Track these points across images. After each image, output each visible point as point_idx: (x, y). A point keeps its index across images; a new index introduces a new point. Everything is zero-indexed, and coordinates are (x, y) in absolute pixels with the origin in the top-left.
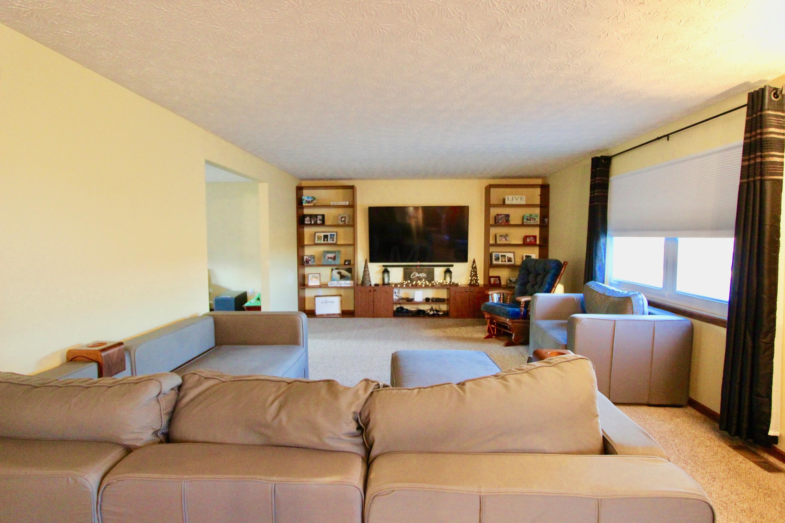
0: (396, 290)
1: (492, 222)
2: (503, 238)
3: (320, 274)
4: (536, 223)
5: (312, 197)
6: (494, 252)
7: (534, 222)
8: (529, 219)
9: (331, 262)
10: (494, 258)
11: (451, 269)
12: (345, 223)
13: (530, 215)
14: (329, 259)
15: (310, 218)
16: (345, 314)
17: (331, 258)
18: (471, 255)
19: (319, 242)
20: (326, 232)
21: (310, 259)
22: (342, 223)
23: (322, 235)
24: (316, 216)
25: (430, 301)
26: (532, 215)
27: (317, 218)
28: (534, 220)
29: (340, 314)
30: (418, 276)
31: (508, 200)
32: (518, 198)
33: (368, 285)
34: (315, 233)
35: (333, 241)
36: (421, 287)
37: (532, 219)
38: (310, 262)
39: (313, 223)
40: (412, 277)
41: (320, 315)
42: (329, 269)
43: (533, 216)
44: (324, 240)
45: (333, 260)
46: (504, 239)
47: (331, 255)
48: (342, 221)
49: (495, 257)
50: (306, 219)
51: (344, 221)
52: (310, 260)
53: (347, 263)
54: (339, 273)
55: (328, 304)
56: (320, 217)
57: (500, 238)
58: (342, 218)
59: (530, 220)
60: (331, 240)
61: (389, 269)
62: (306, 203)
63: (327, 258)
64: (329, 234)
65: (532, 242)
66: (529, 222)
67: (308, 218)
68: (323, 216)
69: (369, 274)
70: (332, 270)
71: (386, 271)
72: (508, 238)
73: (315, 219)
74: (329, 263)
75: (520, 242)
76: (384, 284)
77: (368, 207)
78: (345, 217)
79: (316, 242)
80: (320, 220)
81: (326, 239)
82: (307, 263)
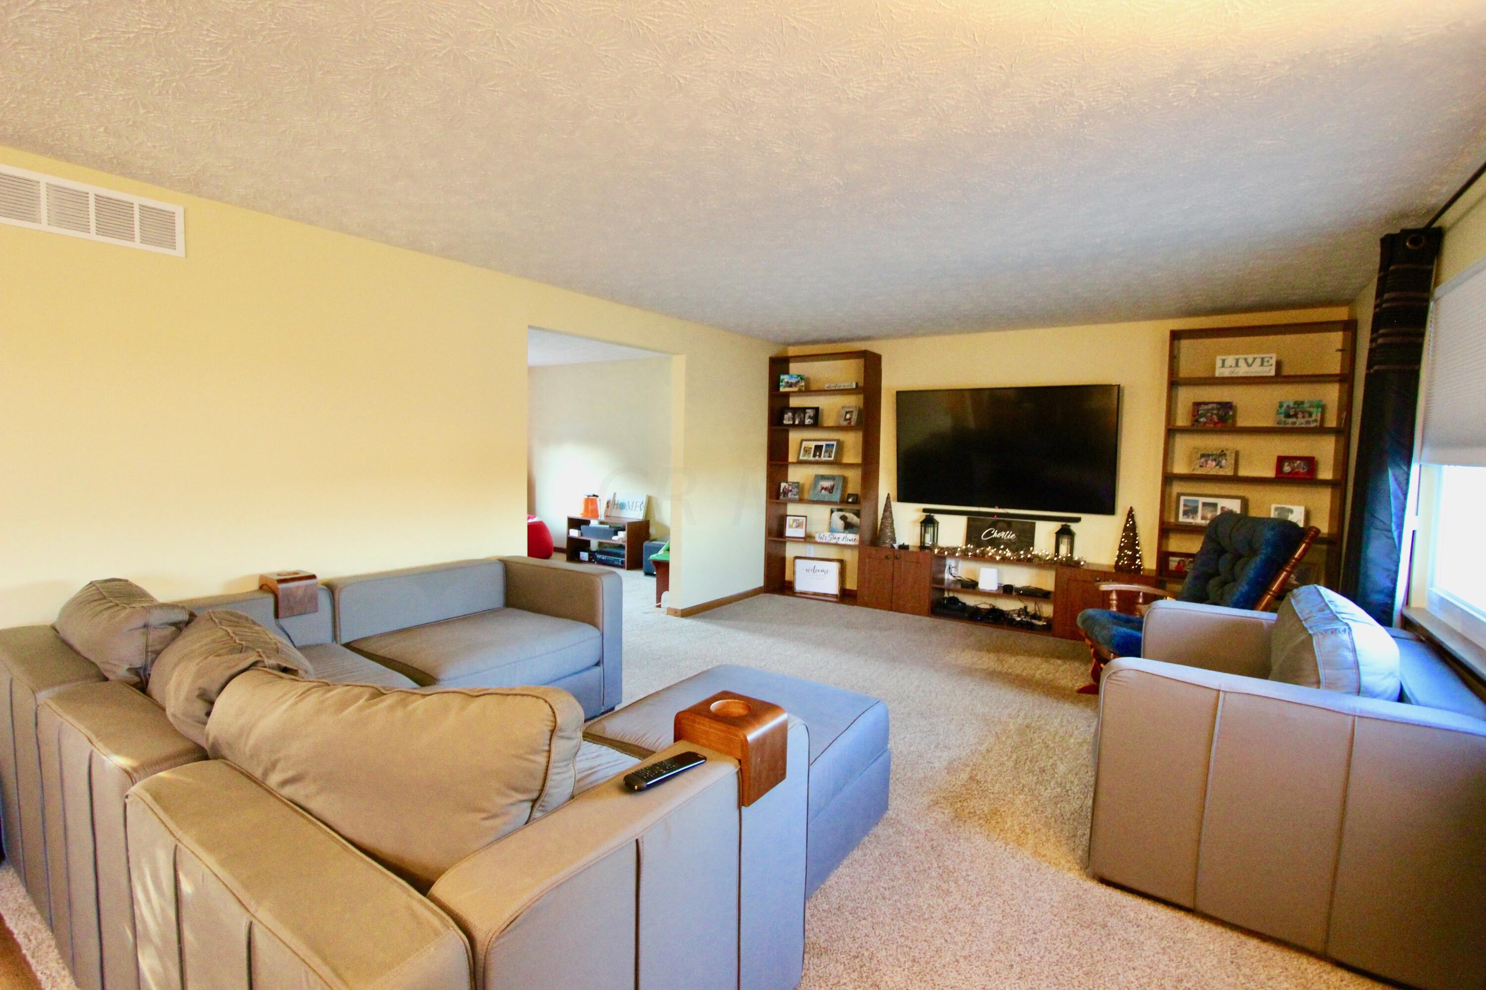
0: (950, 562)
1: (1182, 421)
2: (1209, 462)
3: (806, 517)
4: (1313, 425)
5: (799, 376)
6: (1184, 494)
7: (1308, 422)
8: (1292, 413)
9: (824, 496)
10: (1181, 509)
11: (1073, 526)
12: (850, 423)
13: (1296, 403)
14: (823, 491)
15: (794, 415)
16: (846, 596)
17: (826, 489)
18: (1124, 499)
19: (805, 458)
20: (819, 440)
21: (790, 489)
22: (845, 423)
23: (812, 445)
24: (803, 410)
25: (1014, 593)
26: (1302, 403)
27: (805, 413)
28: (1307, 415)
29: (837, 595)
30: (998, 536)
31: (1223, 366)
32: (1255, 359)
33: (888, 546)
34: (802, 441)
35: (830, 456)
36: (992, 560)
37: (1300, 415)
38: (790, 494)
39: (797, 422)
40: (984, 537)
41: (801, 593)
42: (824, 510)
43: (1306, 405)
44: (814, 456)
45: (830, 492)
46: (1214, 463)
47: (827, 484)
48: (846, 420)
49: (1185, 505)
50: (786, 416)
51: (850, 419)
52: (791, 491)
53: (850, 500)
54: (843, 518)
55: (818, 573)
56: (810, 413)
57: (1203, 460)
58: (847, 413)
59: (1295, 415)
60: (827, 454)
61: (937, 517)
62: (785, 387)
63: (819, 488)
64: (824, 443)
65: (1297, 473)
66: (1290, 420)
67: (790, 414)
68: (817, 409)
69: (892, 523)
70: (832, 512)
71: (928, 522)
72: (1224, 462)
73: (802, 415)
74: (822, 499)
75: (1271, 473)
76: (923, 547)
77: (895, 393)
78: (851, 412)
79: (801, 458)
80: (810, 417)
81: (818, 454)
82: (784, 496)
